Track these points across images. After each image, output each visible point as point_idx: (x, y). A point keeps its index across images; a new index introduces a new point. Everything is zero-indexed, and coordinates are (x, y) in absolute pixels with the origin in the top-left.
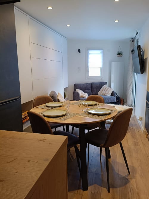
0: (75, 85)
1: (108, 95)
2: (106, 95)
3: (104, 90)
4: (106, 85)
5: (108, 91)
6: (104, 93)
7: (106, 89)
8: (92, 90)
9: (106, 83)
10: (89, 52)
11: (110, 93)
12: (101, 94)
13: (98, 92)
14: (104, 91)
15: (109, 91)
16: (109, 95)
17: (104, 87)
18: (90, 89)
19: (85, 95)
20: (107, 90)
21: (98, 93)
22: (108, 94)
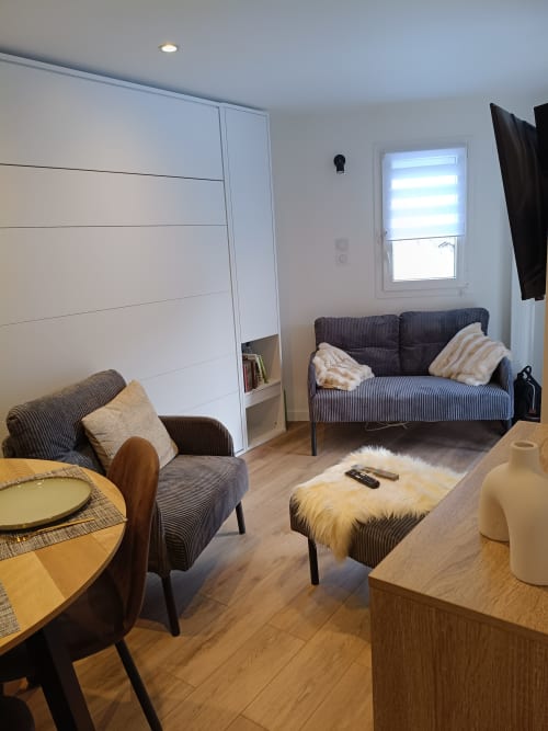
0: (319, 324)
1: (470, 380)
2: (460, 378)
3: (459, 350)
4: (478, 325)
5: (474, 358)
6: (456, 367)
7: (471, 346)
8: (401, 350)
9: (482, 316)
10: (390, 165)
11: (485, 370)
12: (444, 371)
13: (434, 359)
14: (460, 356)
15: (481, 358)
16: (477, 384)
17: (461, 339)
18: (387, 346)
19: (345, 375)
20: (470, 354)
21: (433, 368)
22: (471, 374)
